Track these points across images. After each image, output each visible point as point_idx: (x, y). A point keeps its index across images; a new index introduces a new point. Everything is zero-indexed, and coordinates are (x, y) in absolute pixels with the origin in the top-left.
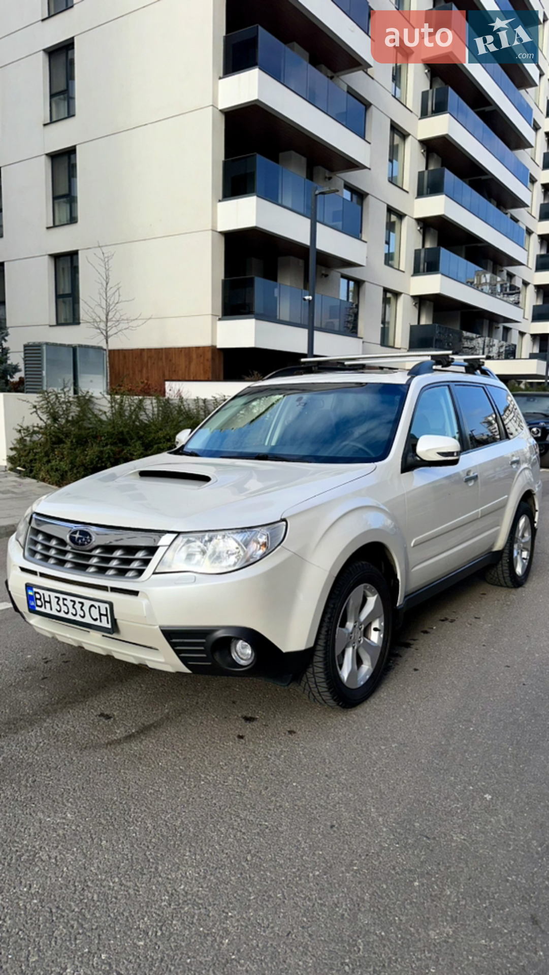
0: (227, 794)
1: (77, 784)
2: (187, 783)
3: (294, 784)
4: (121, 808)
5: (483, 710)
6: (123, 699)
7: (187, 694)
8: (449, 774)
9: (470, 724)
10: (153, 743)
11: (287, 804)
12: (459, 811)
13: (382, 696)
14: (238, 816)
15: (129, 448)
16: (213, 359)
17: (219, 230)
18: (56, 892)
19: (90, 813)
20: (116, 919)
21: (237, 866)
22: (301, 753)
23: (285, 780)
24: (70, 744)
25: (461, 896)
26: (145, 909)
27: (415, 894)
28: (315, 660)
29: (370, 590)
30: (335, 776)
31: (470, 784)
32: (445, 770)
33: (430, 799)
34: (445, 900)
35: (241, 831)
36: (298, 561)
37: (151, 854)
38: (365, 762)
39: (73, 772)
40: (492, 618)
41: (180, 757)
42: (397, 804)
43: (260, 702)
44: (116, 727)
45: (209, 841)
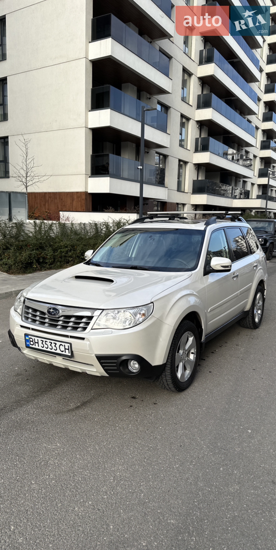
0: (130, 433)
1: (58, 430)
2: (110, 428)
3: (161, 428)
4: (82, 440)
5: (244, 391)
6: (70, 389)
7: (101, 386)
8: (231, 421)
9: (238, 398)
10: (90, 410)
11: (159, 437)
12: (237, 438)
13: (196, 385)
14: (137, 443)
15: (45, 251)
16: (86, 199)
17: (89, 127)
18: (62, 478)
19: (68, 443)
20: (92, 487)
21: (141, 464)
22: (161, 413)
23: (156, 426)
24: (50, 412)
25: (241, 474)
26: (104, 483)
27: (221, 473)
28: (166, 369)
29: (190, 334)
30: (179, 424)
31: (241, 426)
32: (229, 420)
33: (223, 433)
34: (234, 475)
35: (140, 449)
36: (160, 323)
37: (101, 460)
38: (192, 416)
39: (55, 425)
40: (244, 345)
41: (104, 416)
42: (209, 435)
43: (137, 389)
44: (70, 403)
45: (126, 454)
